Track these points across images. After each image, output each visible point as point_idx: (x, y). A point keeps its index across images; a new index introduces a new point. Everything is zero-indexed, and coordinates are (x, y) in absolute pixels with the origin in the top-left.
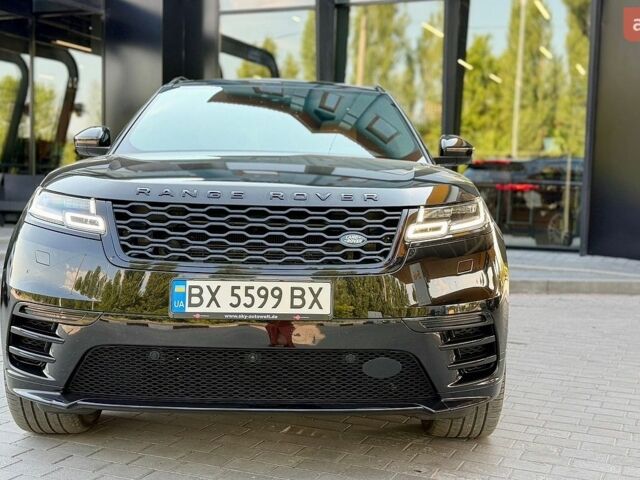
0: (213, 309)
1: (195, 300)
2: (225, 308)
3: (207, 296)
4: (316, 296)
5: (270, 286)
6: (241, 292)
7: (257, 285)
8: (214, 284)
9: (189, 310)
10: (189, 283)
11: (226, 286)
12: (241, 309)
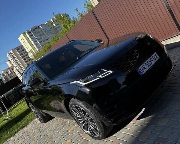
0: (146, 70)
3: (143, 69)
4: (156, 56)
9: (143, 73)
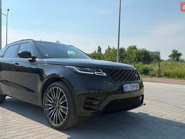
0: (128, 90)
1: (126, 88)
2: (130, 90)
3: (127, 88)
4: (138, 86)
5: (133, 84)
6: (131, 86)
7: (132, 84)
8: (128, 85)
9: (126, 91)
10: (125, 85)
11: (129, 85)
12: (131, 90)
